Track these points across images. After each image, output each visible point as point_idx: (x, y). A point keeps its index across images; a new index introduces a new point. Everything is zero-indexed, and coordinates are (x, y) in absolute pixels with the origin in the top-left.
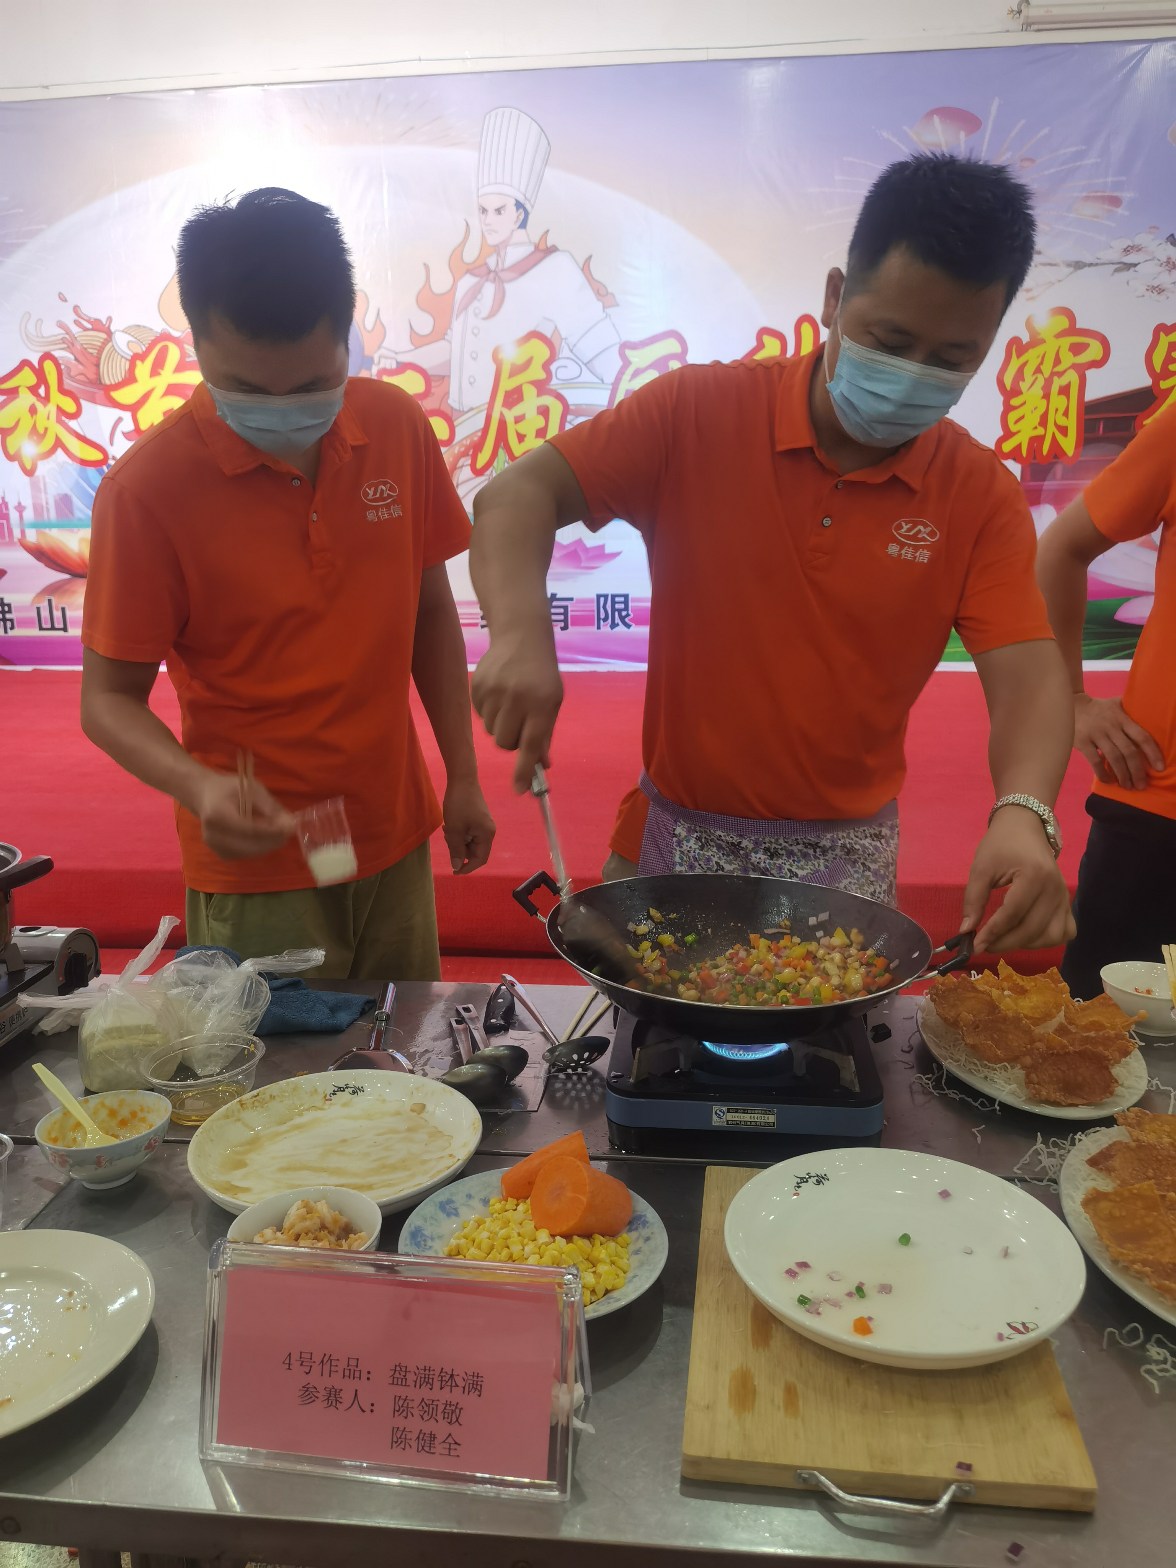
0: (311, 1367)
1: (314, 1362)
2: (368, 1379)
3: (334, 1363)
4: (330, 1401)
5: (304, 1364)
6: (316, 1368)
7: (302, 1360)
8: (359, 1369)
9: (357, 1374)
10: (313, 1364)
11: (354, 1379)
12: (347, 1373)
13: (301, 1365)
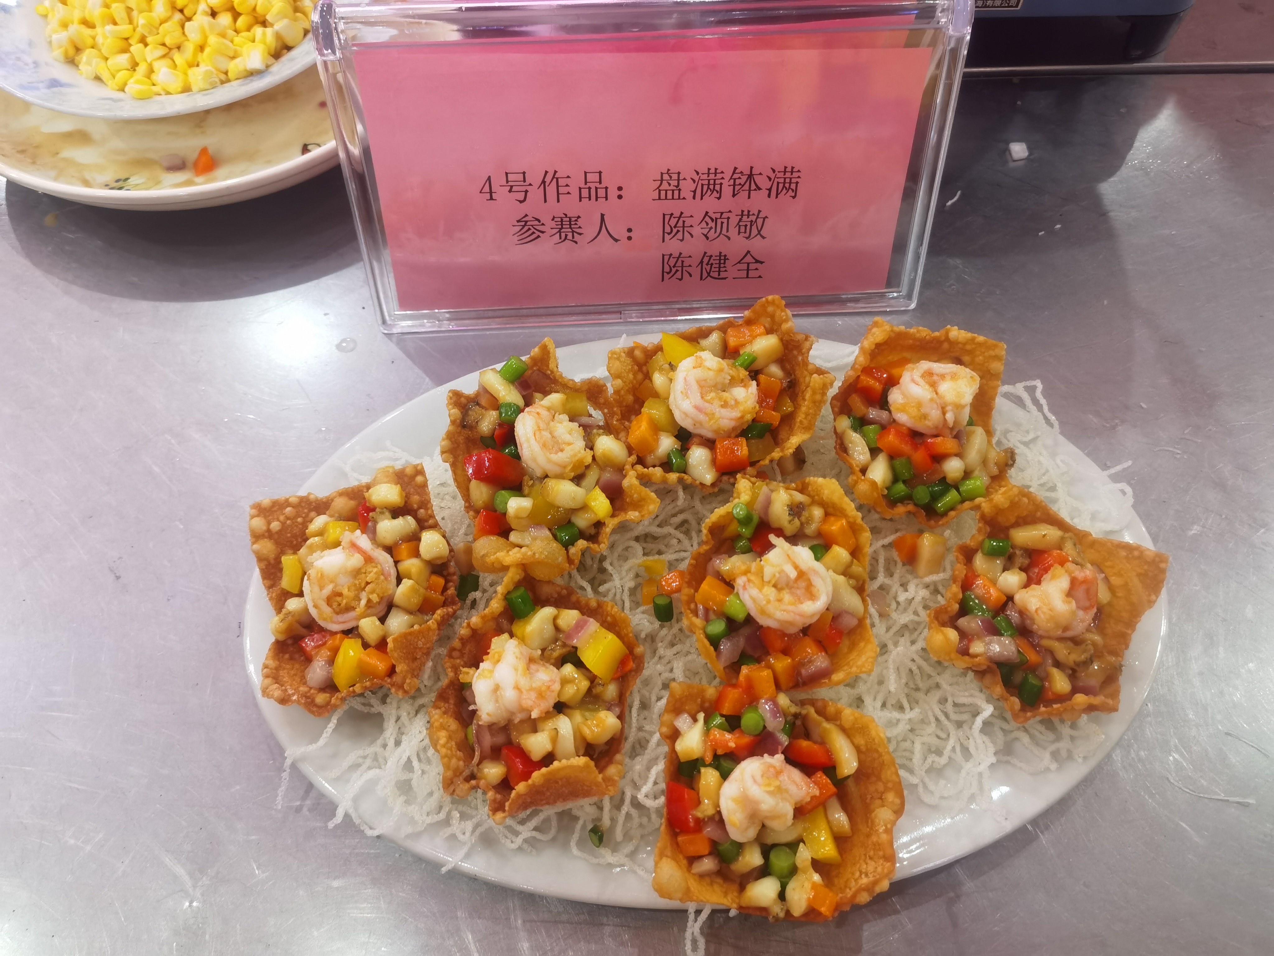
0: (526, 192)
1: (530, 185)
2: (620, 197)
3: (561, 182)
4: (563, 235)
5: (514, 189)
6: (535, 194)
7: (510, 184)
8: (603, 185)
9: (601, 193)
10: (529, 188)
11: (597, 200)
12: (585, 193)
13: (510, 191)
